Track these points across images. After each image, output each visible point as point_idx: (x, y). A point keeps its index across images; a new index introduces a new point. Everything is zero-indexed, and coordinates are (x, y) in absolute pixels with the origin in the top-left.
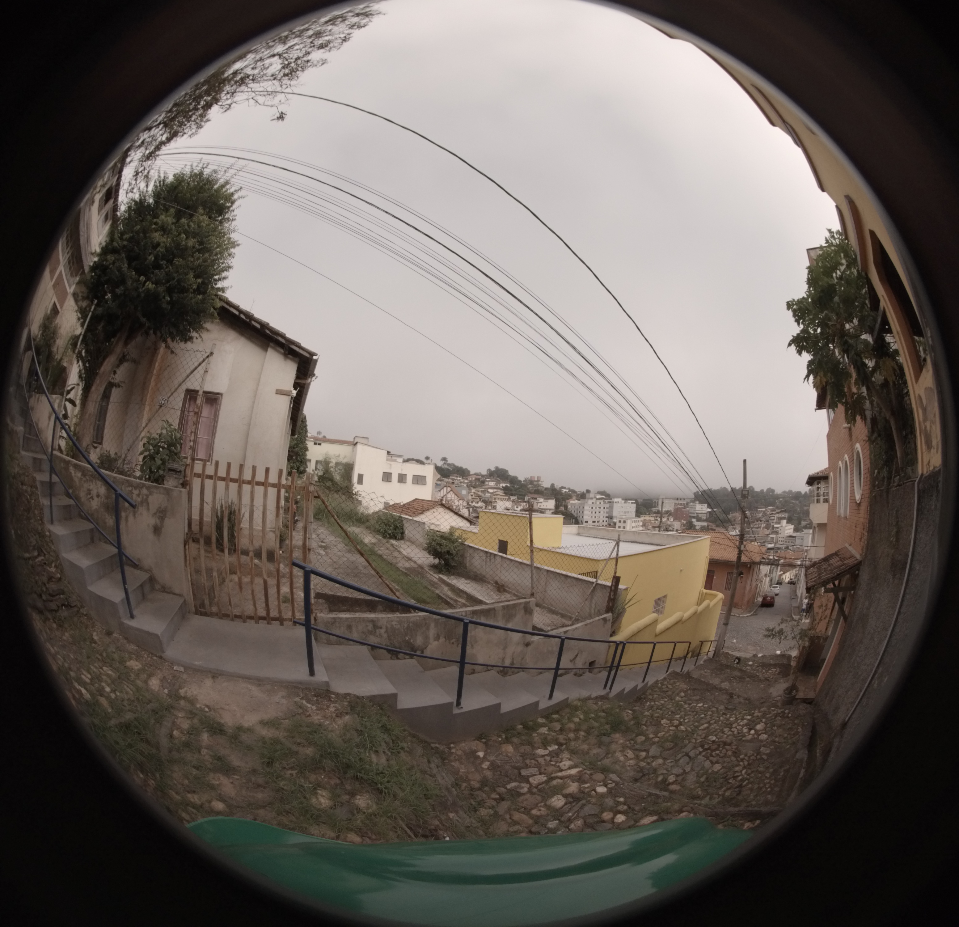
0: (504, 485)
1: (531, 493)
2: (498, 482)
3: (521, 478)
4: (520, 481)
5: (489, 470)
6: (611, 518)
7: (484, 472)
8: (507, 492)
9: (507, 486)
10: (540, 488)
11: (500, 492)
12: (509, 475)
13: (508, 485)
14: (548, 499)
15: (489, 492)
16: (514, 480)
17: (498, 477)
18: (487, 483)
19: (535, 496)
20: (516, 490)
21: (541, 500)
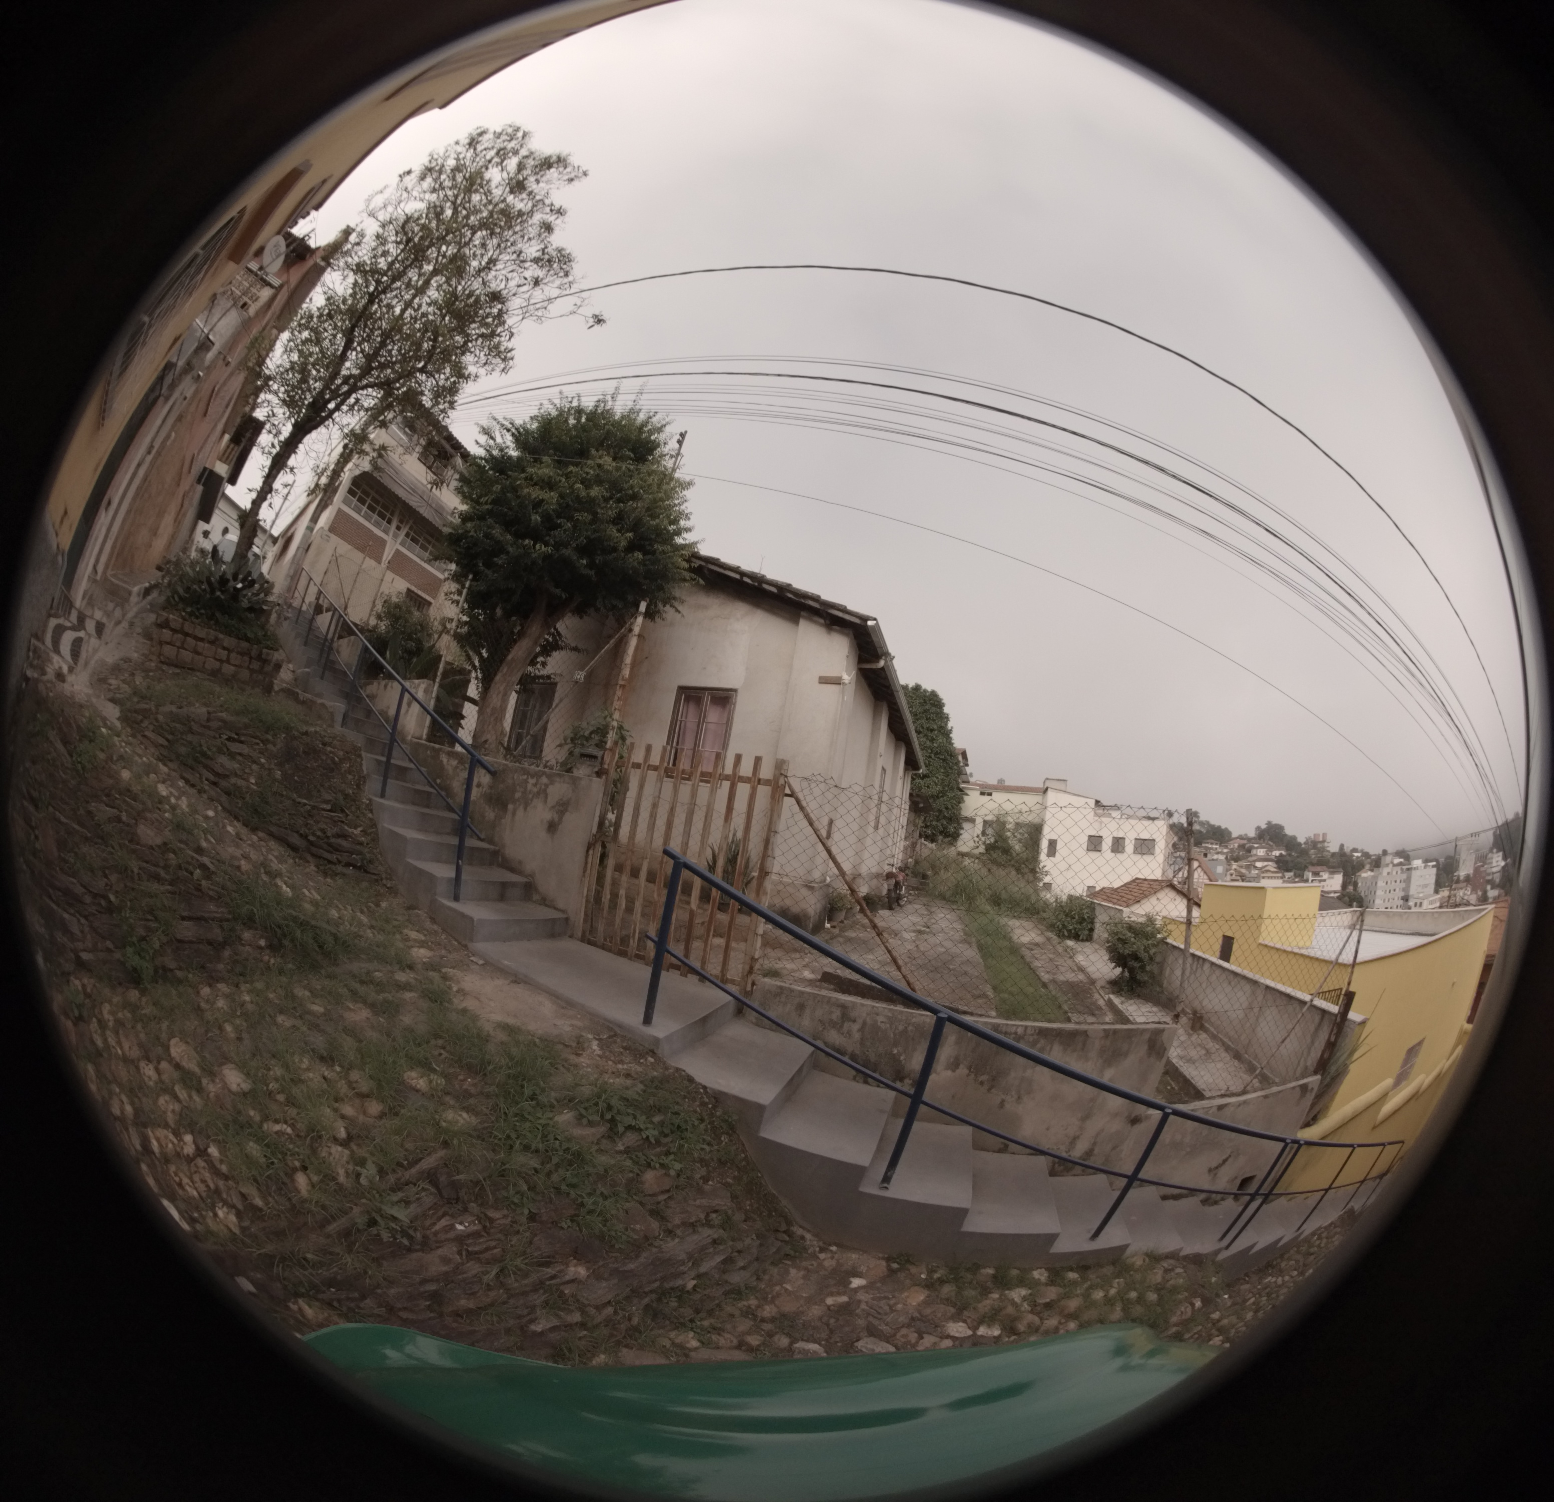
0: (1277, 853)
2: (1270, 850)
3: (1301, 839)
4: (1300, 844)
5: (1258, 828)
6: (1406, 898)
8: (1283, 865)
9: (1281, 855)
10: (1325, 854)
11: (1271, 866)
12: (1286, 835)
13: (1283, 852)
14: (1332, 873)
15: (1256, 867)
16: (1290, 844)
17: (1271, 839)
18: (1254, 852)
20: (1294, 859)
21: (1325, 875)
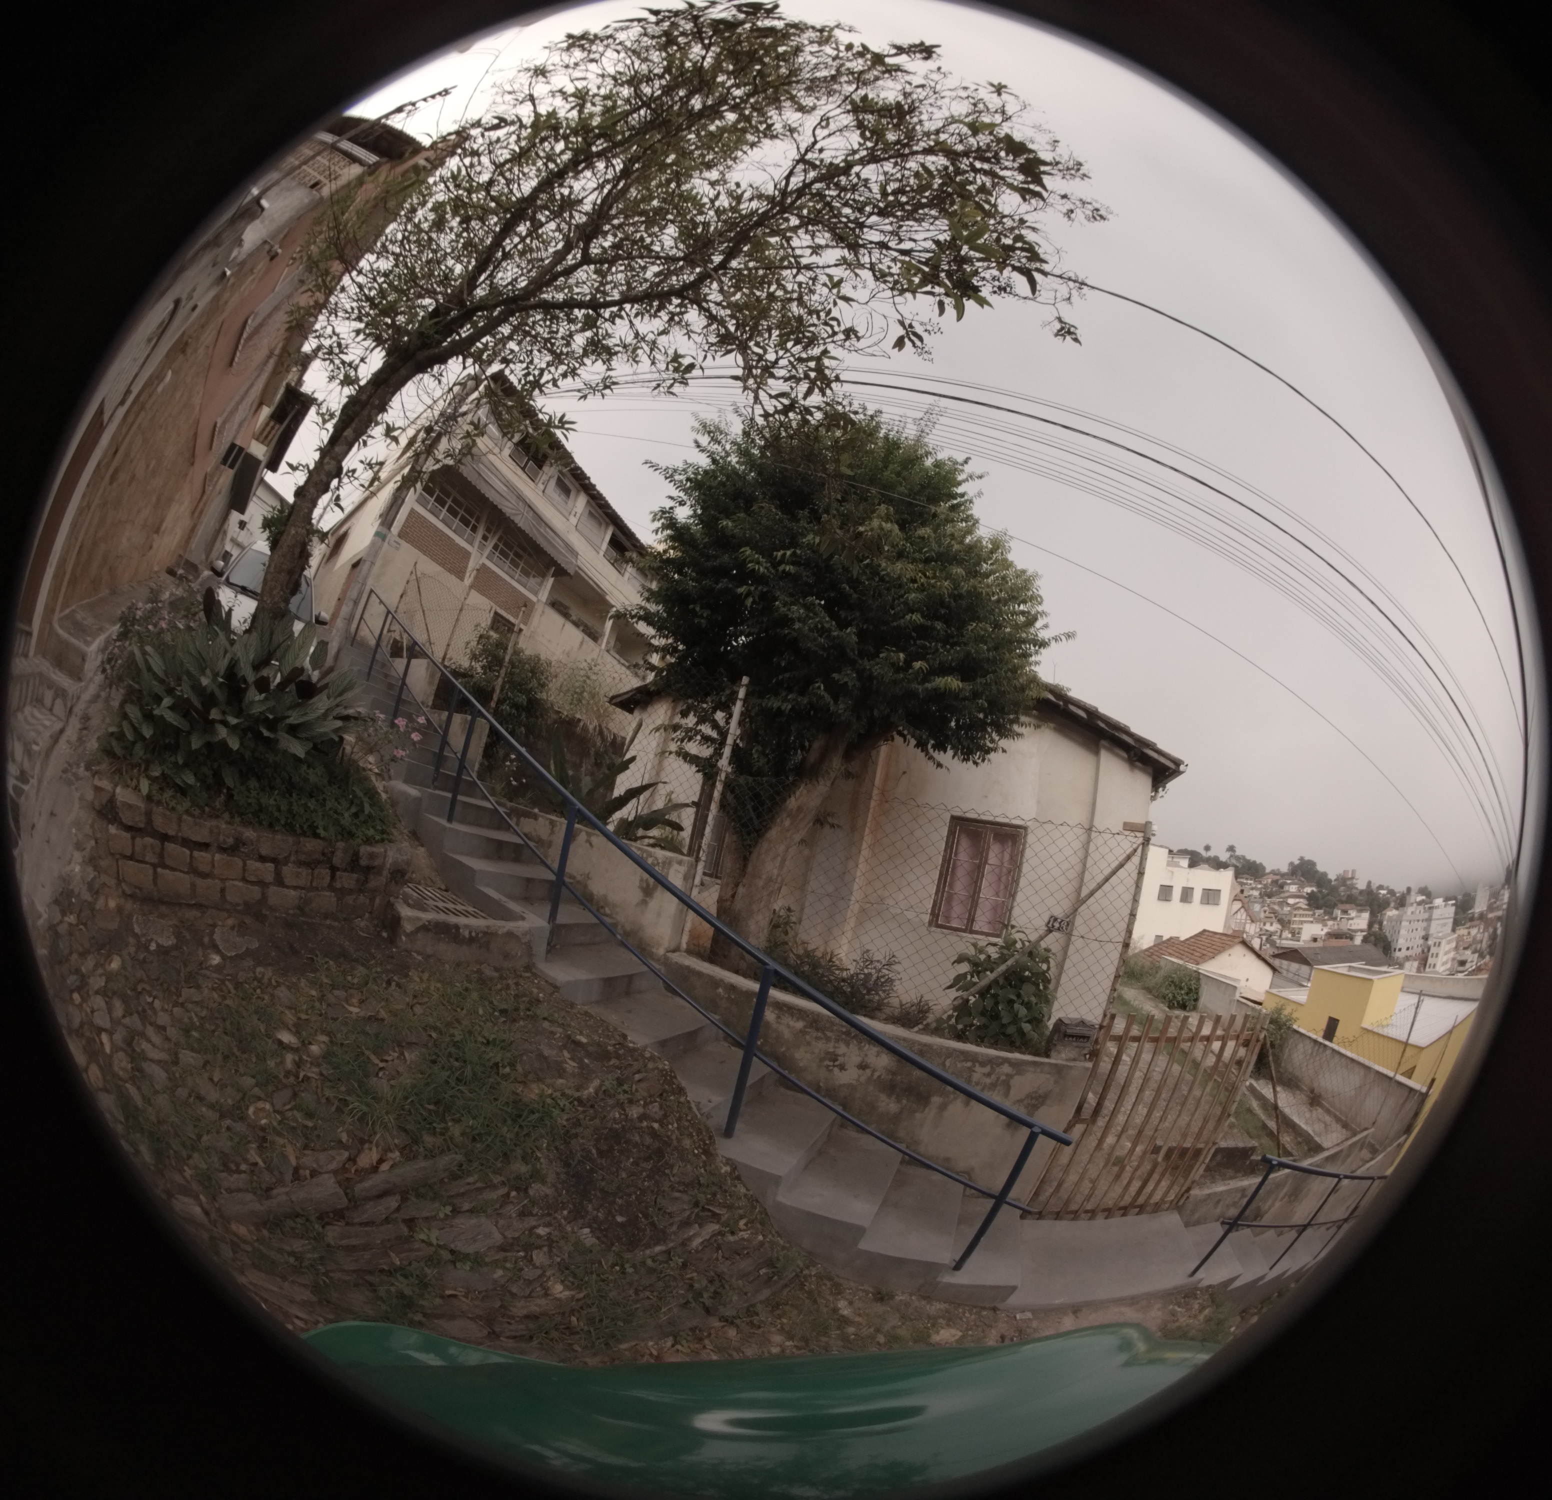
0: (1308, 890)
1: (1342, 902)
2: (1302, 886)
3: (1332, 876)
4: (1330, 881)
5: (1291, 864)
6: (1426, 938)
7: (1285, 869)
8: (1314, 901)
9: (1312, 892)
10: (1354, 891)
11: (1303, 903)
12: (1318, 872)
13: (1315, 889)
14: (1360, 911)
15: (1287, 904)
16: (1320, 880)
17: (1303, 876)
18: (1286, 888)
19: (1347, 906)
20: (1324, 896)
21: (1353, 913)
